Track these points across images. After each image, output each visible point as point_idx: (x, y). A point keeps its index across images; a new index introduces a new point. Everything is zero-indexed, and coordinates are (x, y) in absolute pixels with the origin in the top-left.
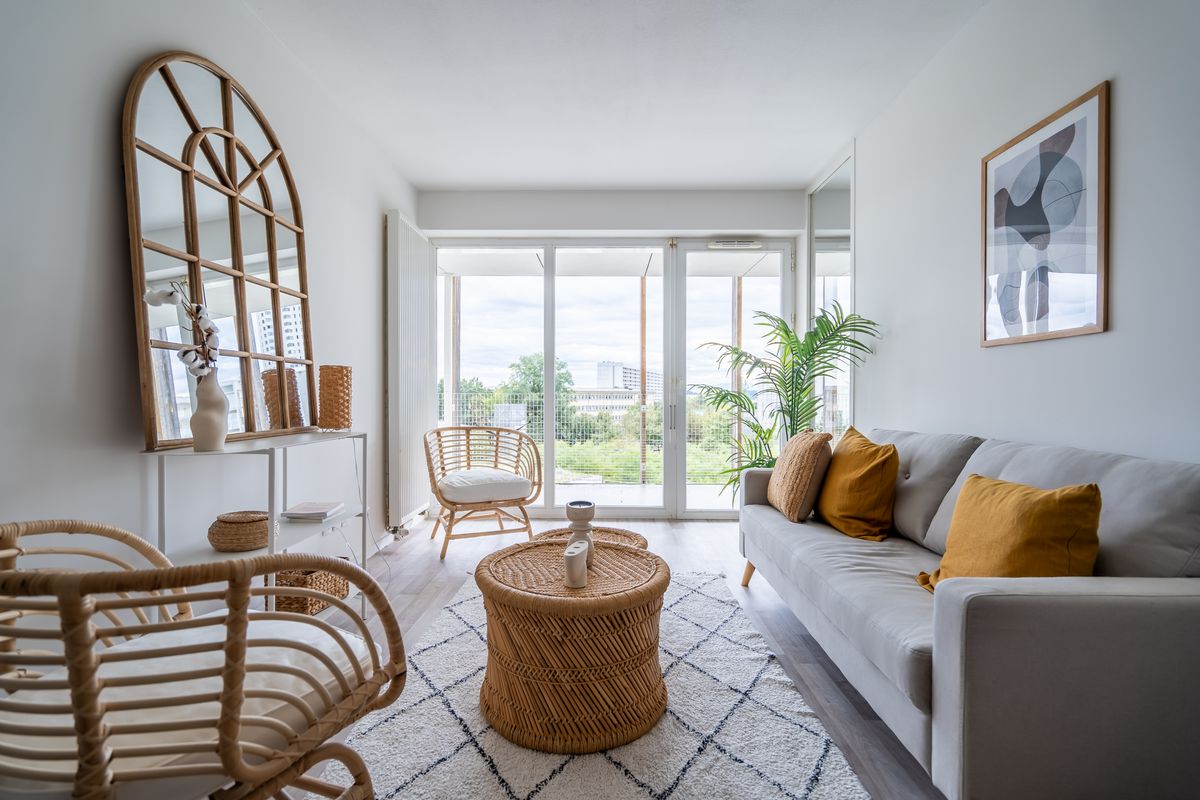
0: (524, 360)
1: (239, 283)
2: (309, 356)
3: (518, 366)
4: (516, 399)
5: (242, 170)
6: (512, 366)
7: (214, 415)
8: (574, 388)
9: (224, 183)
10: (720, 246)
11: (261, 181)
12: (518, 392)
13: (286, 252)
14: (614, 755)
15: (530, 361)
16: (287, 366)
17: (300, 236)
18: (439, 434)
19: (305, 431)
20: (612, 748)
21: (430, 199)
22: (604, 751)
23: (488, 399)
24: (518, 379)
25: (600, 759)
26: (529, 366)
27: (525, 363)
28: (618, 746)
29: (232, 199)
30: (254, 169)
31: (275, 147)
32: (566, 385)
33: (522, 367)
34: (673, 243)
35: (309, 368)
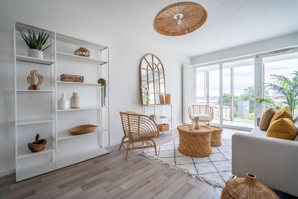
0: (249, 88)
1: (154, 83)
2: (165, 93)
3: (247, 90)
4: (246, 99)
5: (155, 66)
6: (245, 90)
7: (148, 101)
8: (269, 95)
9: (152, 70)
10: (275, 54)
11: (157, 67)
12: (247, 97)
13: (162, 76)
14: (193, 158)
15: (251, 88)
16: (161, 94)
17: (164, 74)
18: (193, 106)
19: (165, 104)
20: (193, 157)
21: (193, 59)
22: (192, 157)
23: (236, 99)
24: (247, 93)
25: (191, 157)
26: (251, 89)
27: (250, 89)
28: (195, 157)
29: (153, 71)
30: (157, 66)
31: (160, 61)
32: (266, 95)
33: (249, 90)
34: (257, 56)
35: (165, 94)
